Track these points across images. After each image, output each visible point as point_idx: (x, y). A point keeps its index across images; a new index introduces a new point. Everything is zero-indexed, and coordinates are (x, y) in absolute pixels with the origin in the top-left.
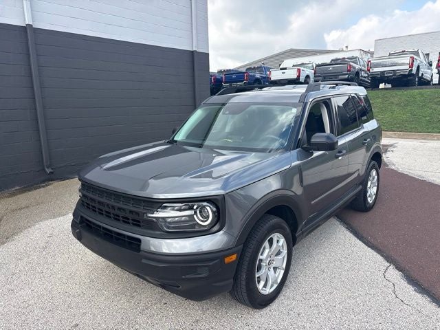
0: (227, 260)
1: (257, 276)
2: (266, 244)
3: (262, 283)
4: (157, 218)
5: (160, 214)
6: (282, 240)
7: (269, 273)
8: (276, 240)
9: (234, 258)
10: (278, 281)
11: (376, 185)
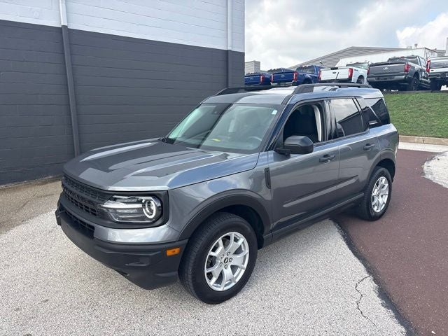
0: (169, 253)
1: (206, 271)
2: (220, 241)
3: (214, 279)
4: (108, 209)
5: (110, 205)
6: (242, 240)
7: (225, 270)
8: (232, 239)
9: (177, 251)
10: (237, 280)
11: (387, 193)
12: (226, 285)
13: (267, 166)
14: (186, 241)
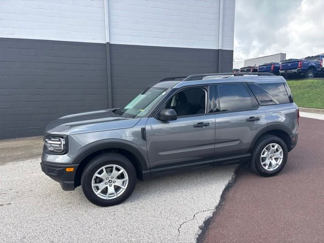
0: (68, 170)
1: (94, 185)
2: (103, 168)
6: (122, 170)
7: (109, 187)
8: (114, 168)
9: (72, 169)
10: (119, 195)
11: (282, 157)
12: (109, 197)
13: (144, 127)
14: (78, 165)
